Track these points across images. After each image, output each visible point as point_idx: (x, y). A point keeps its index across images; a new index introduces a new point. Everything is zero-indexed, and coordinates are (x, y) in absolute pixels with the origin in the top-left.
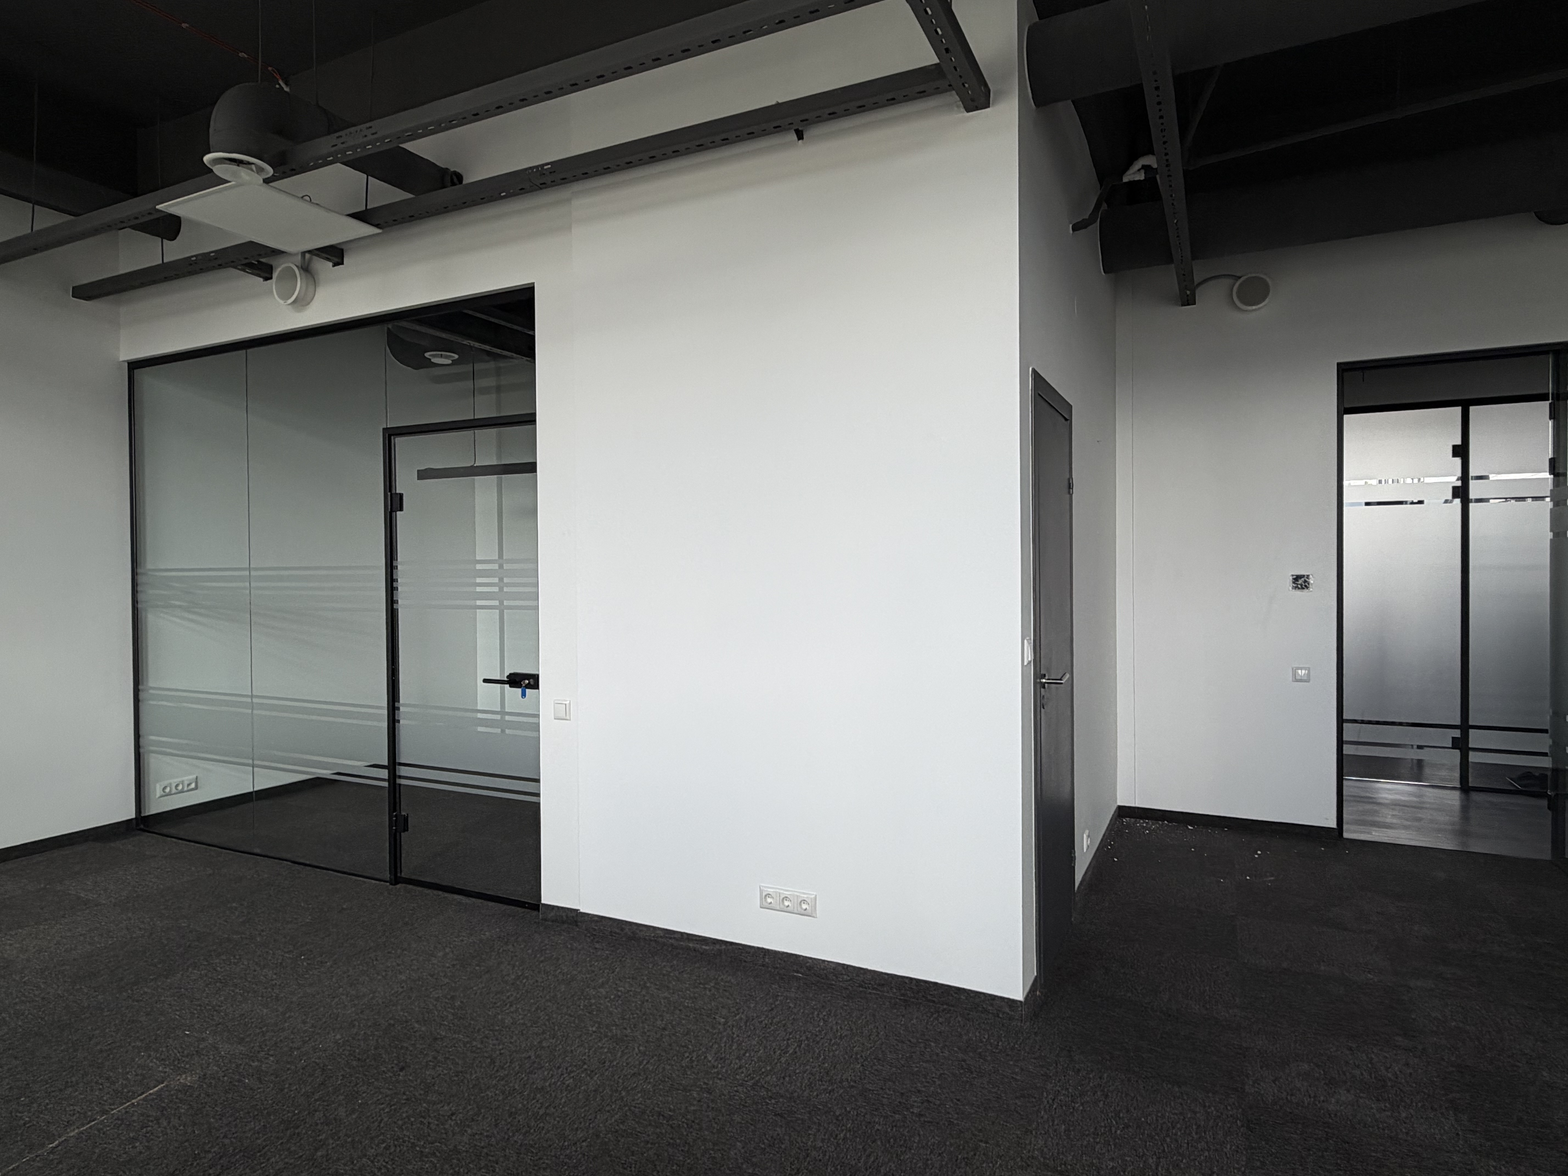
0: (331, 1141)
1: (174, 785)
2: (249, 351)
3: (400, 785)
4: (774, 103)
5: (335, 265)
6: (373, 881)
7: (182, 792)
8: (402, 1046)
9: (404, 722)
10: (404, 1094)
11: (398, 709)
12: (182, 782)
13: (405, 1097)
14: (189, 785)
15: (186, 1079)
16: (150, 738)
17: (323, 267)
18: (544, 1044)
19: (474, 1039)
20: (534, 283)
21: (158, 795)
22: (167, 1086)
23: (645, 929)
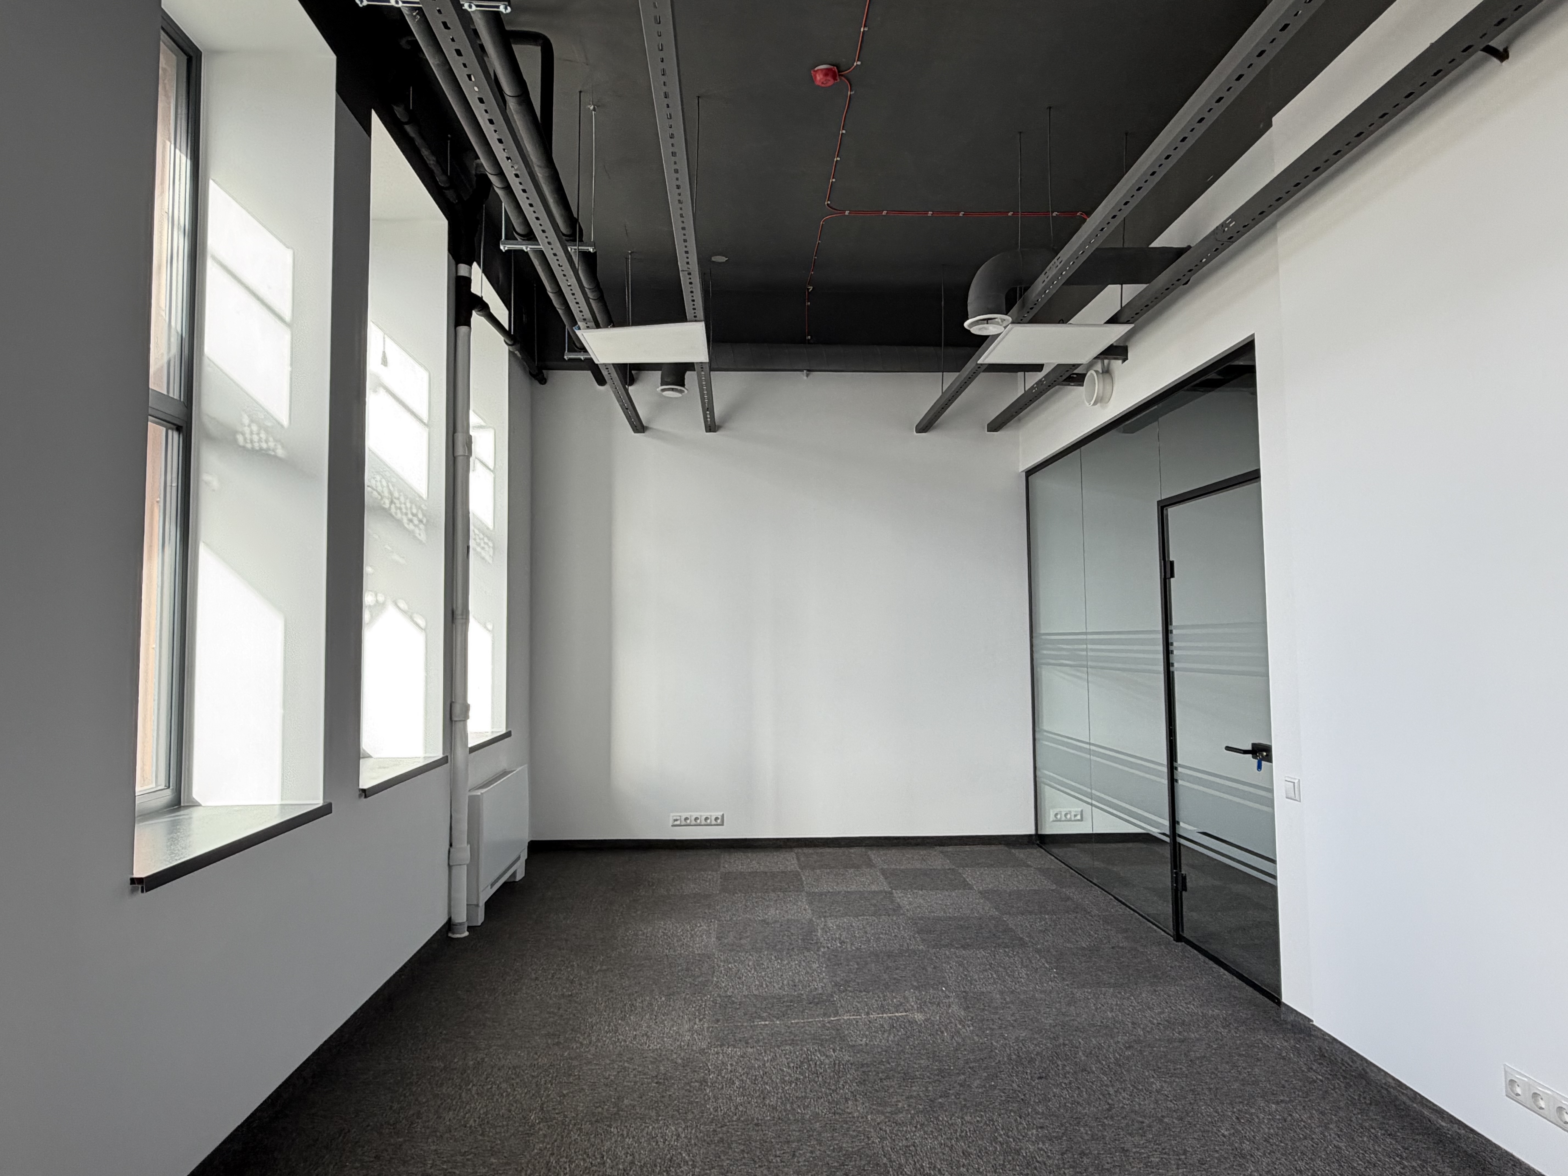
0: (953, 1097)
1: (1063, 814)
2: (1082, 448)
3: (1180, 844)
4: (1428, 45)
5: (1124, 361)
6: (1163, 933)
7: (1070, 820)
8: (1056, 1062)
9: (1182, 783)
10: (1024, 1095)
11: (1176, 769)
12: (1070, 812)
13: (1023, 1097)
14: (1075, 816)
15: (919, 1017)
16: (1043, 772)
17: (1116, 364)
18: (1166, 1120)
19: (1113, 1086)
20: (1253, 335)
21: (1051, 820)
22: (907, 1015)
23: (1375, 1070)
